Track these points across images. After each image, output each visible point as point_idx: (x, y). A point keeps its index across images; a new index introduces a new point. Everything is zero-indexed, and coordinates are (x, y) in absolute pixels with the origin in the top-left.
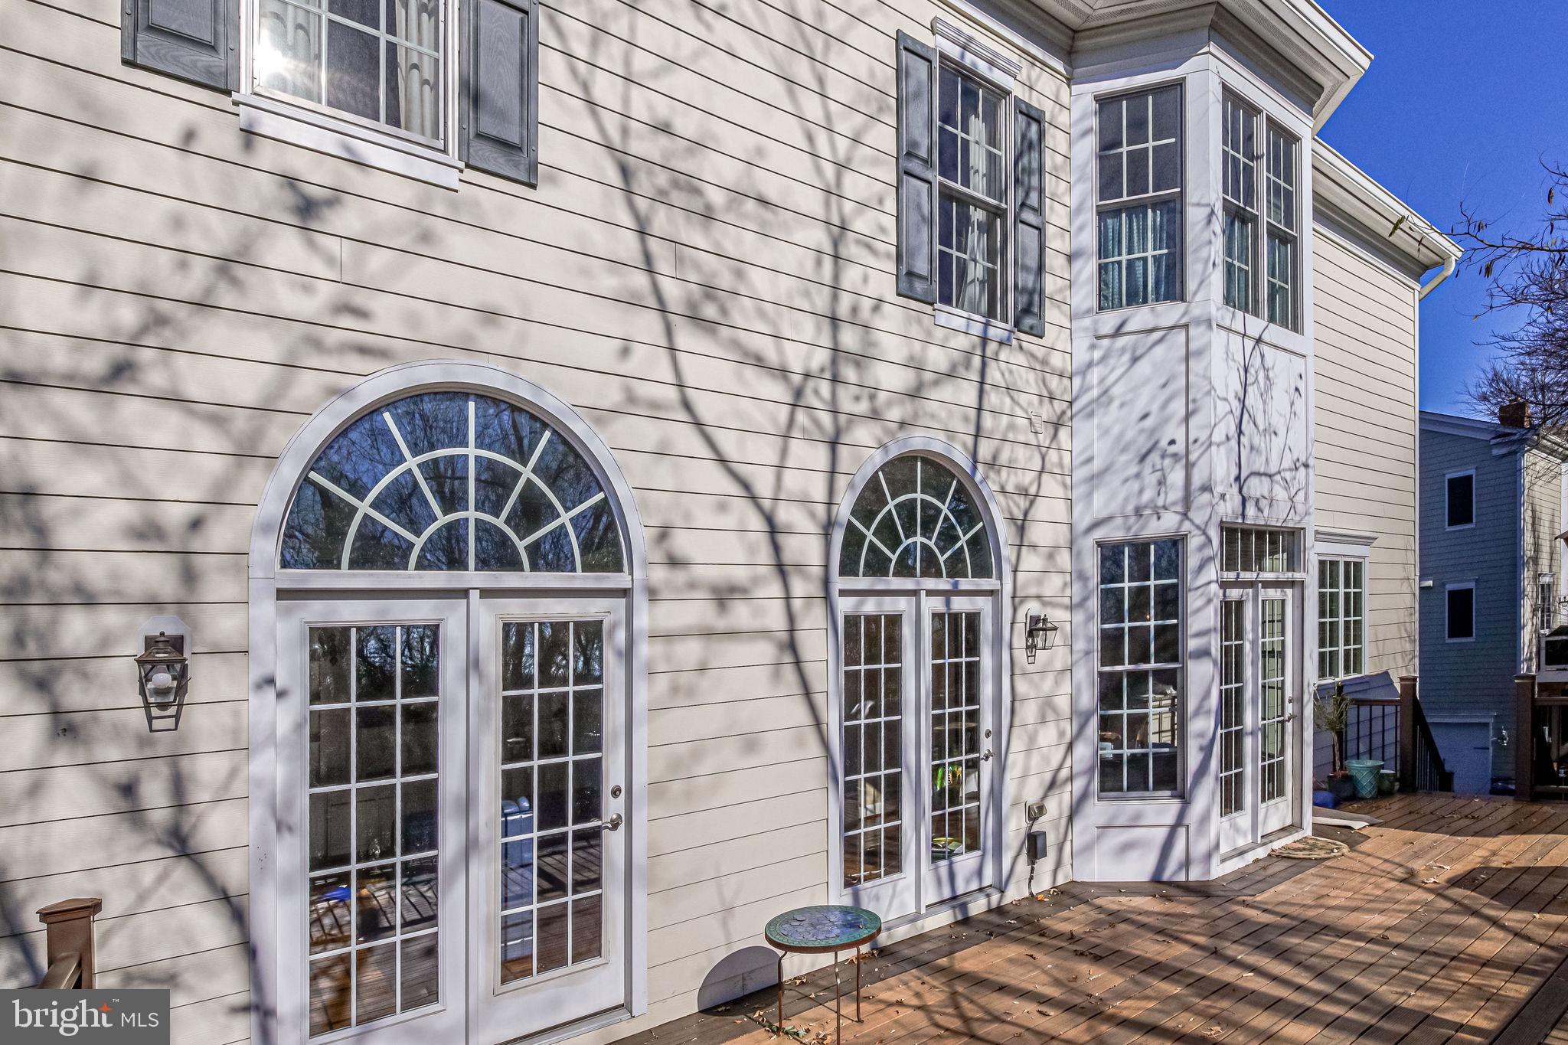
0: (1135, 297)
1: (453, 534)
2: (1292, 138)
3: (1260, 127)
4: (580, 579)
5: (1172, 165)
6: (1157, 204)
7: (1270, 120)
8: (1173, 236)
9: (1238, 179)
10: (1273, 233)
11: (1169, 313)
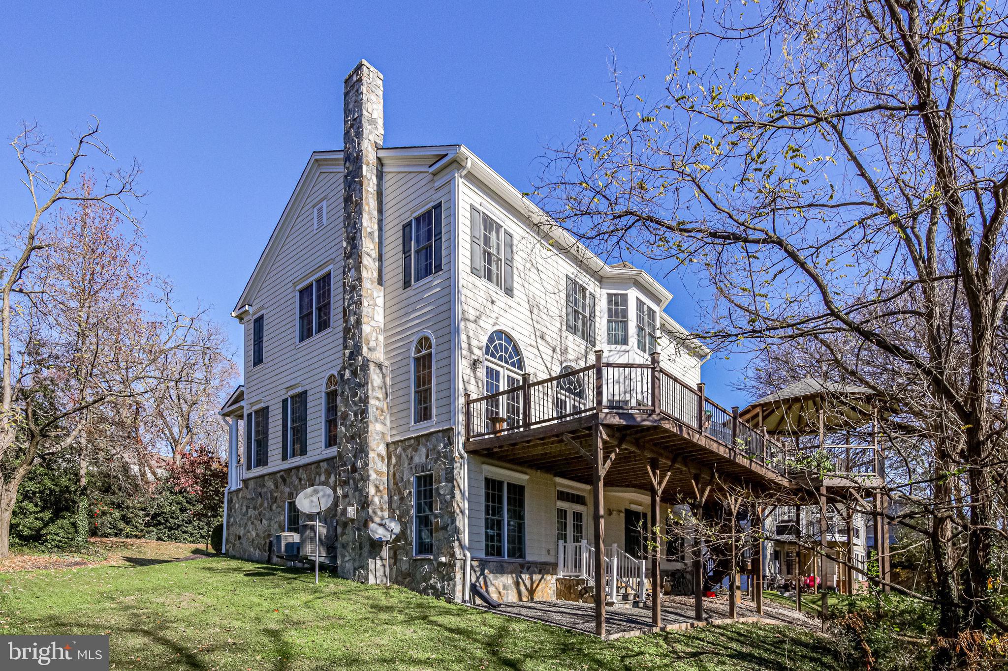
0: (617, 343)
1: (501, 356)
2: (654, 312)
3: (646, 308)
4: (516, 370)
5: (625, 313)
6: (621, 321)
7: (649, 307)
8: (626, 329)
9: (640, 319)
10: (649, 334)
11: (624, 347)
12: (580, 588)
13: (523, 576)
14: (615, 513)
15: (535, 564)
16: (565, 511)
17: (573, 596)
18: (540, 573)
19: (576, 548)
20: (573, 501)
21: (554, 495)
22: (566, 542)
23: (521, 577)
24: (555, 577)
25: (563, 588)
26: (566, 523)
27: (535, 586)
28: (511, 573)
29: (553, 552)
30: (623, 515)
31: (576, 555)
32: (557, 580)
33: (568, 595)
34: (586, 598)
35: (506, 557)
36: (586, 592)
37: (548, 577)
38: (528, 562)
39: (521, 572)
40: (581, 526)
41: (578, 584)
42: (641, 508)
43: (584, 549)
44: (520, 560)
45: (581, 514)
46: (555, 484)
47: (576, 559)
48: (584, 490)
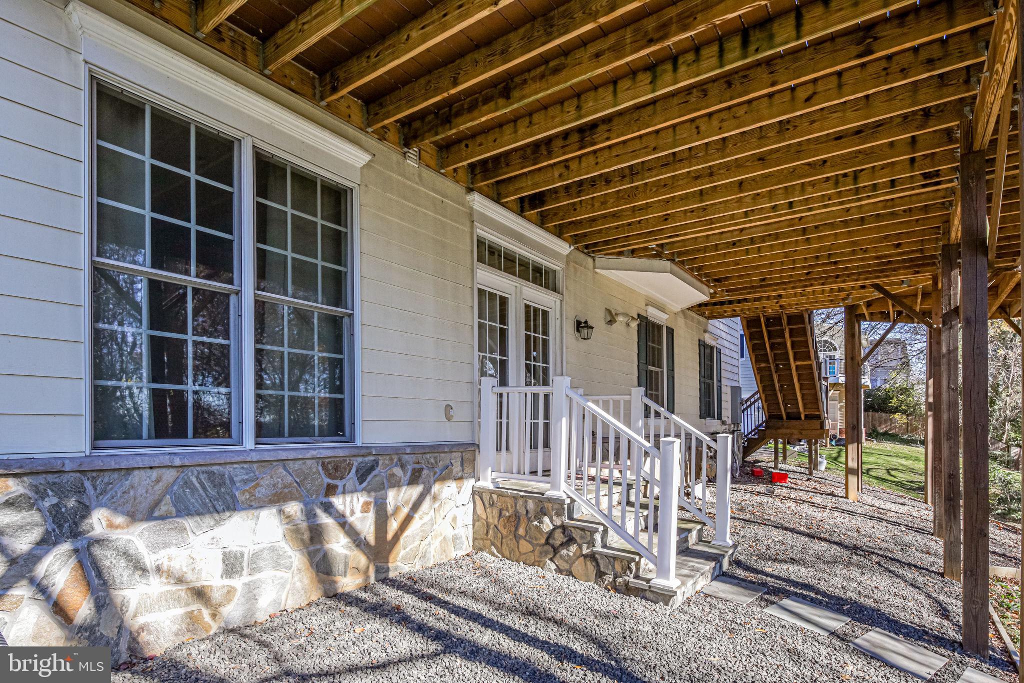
12: (547, 525)
13: (338, 501)
14: (620, 319)
15: (395, 453)
16: (504, 301)
17: (525, 546)
18: (413, 480)
19: (535, 396)
20: (524, 276)
21: (466, 249)
22: (503, 382)
23: (328, 508)
24: (469, 484)
25: (493, 521)
26: (503, 333)
27: (393, 526)
28: (277, 499)
29: (462, 413)
30: (634, 325)
31: (535, 416)
32: (477, 493)
33: (510, 542)
34: (570, 561)
35: (249, 442)
36: (571, 540)
37: (447, 490)
38: (366, 451)
39: (331, 490)
40: (545, 343)
41: (542, 512)
42: (665, 316)
43: (558, 404)
44: (328, 449)
45: (545, 314)
46: (471, 216)
47: (535, 427)
48: (555, 255)
